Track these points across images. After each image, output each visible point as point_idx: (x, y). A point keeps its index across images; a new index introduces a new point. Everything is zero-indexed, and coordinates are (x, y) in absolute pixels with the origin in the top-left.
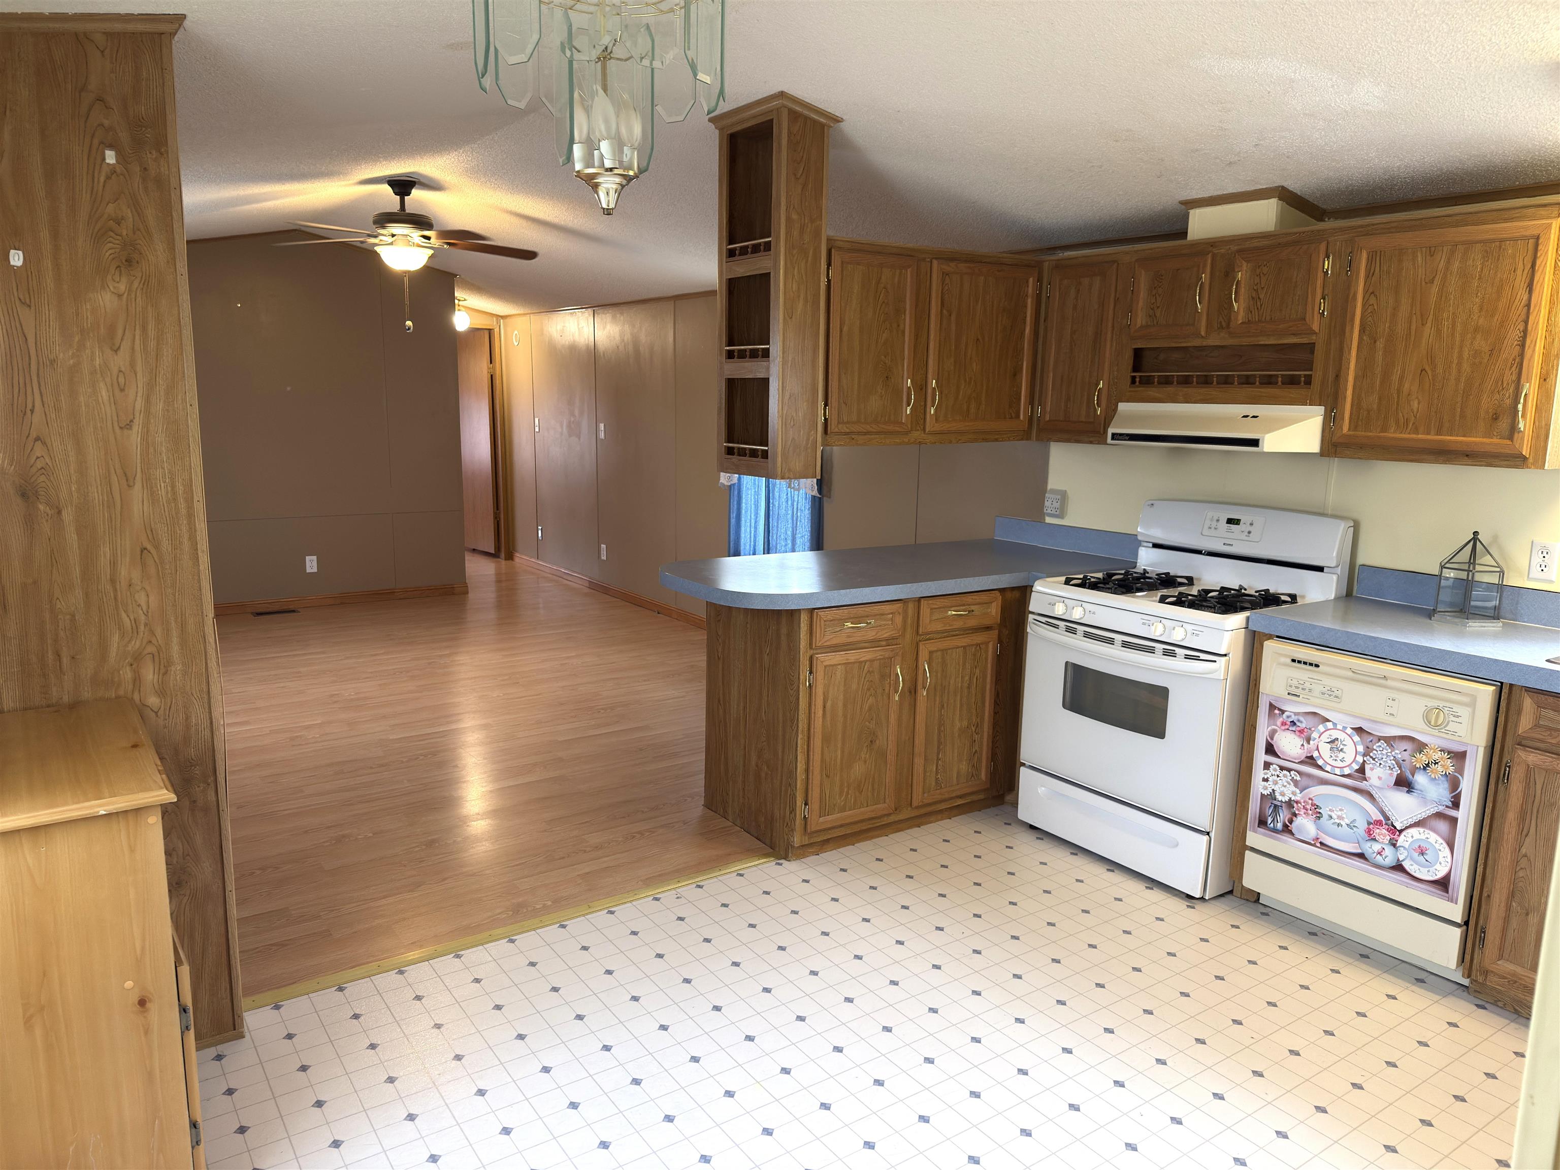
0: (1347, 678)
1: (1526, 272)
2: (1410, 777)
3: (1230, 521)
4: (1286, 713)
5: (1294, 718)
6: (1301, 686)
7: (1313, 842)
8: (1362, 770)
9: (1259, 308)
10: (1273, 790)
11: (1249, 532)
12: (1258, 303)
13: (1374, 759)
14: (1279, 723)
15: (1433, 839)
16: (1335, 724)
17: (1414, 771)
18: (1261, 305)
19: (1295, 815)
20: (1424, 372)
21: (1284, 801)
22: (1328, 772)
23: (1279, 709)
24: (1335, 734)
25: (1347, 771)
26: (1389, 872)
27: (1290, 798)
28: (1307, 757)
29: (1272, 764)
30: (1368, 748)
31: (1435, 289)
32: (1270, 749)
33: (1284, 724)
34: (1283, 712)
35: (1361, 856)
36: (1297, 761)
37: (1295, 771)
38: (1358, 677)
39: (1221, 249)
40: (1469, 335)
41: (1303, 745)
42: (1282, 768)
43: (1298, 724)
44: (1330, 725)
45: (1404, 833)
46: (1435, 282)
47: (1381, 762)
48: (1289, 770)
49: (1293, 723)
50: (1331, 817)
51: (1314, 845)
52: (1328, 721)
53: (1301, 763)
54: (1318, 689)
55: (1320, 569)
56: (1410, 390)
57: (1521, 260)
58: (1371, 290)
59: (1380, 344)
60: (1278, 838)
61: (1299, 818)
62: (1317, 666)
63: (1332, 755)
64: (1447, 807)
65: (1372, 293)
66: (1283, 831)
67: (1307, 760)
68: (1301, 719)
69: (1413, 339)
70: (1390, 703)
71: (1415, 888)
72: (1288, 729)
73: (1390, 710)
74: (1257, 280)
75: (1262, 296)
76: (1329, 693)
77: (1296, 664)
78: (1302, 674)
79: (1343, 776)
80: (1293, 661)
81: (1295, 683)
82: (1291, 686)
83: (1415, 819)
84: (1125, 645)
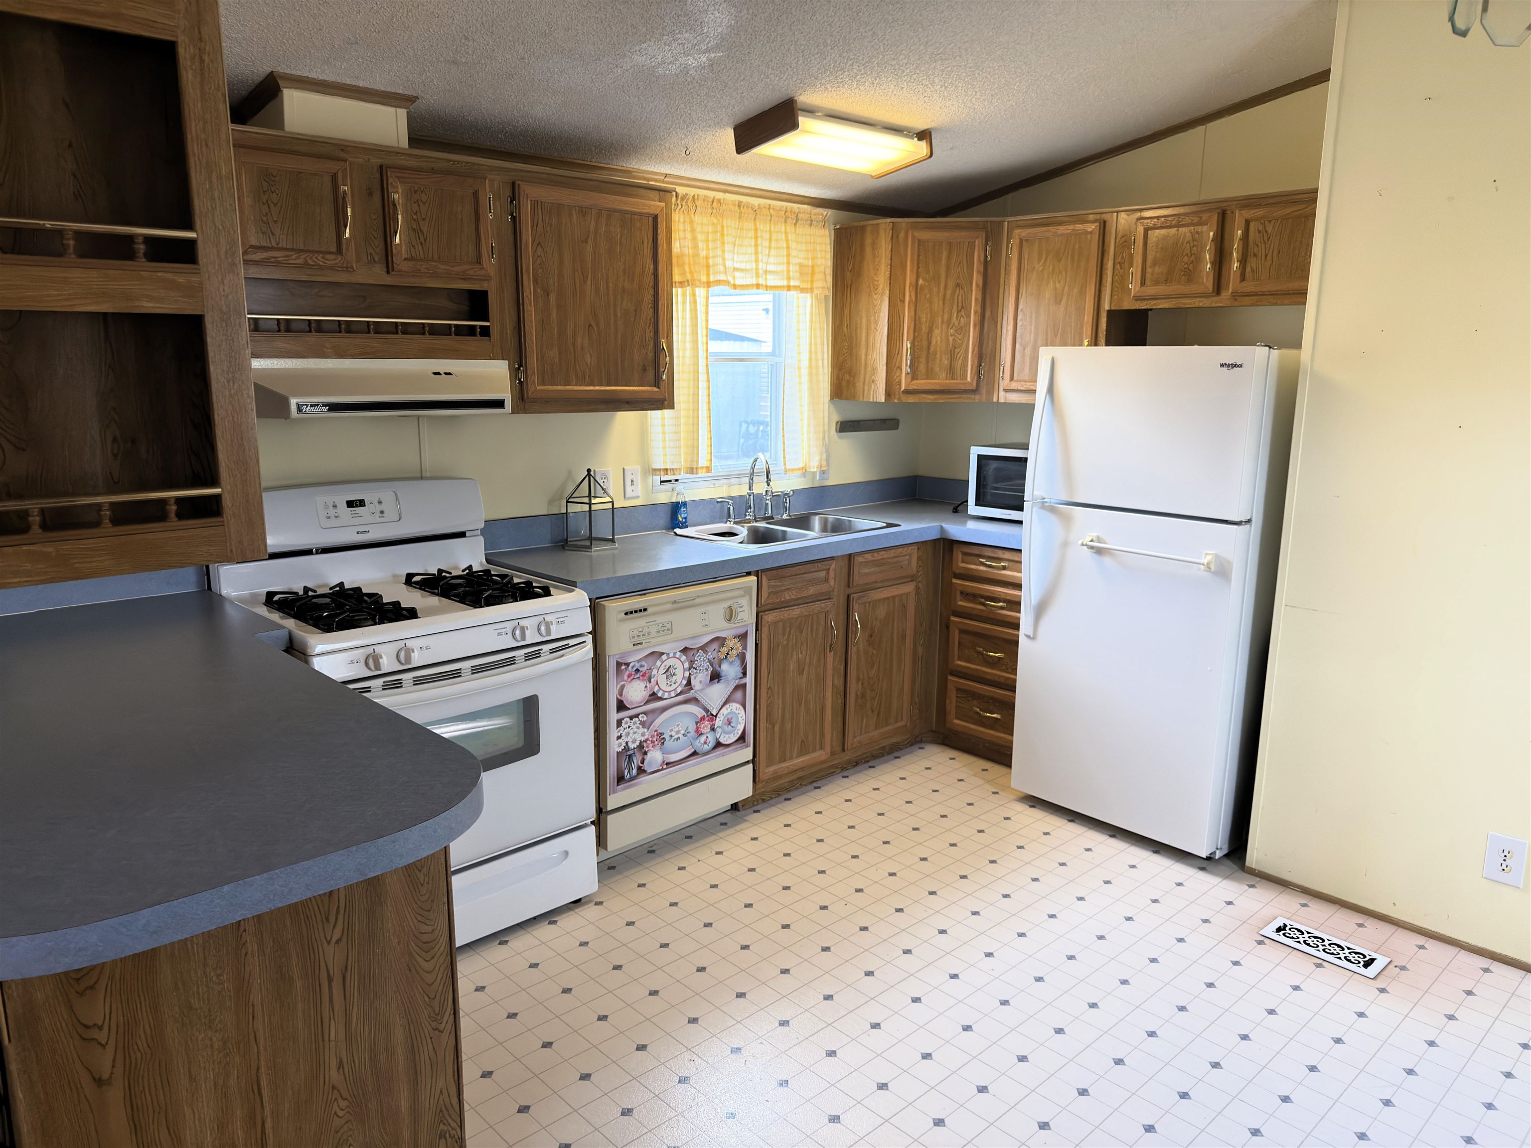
0: (670, 611)
1: (649, 245)
2: (719, 669)
3: (350, 504)
4: (631, 665)
5: (637, 666)
6: (641, 634)
7: (661, 768)
8: (689, 683)
9: (423, 243)
10: (627, 743)
11: (382, 512)
12: (422, 238)
13: (696, 669)
14: (626, 678)
15: (735, 707)
16: (668, 654)
17: (721, 662)
18: (425, 241)
19: (645, 753)
20: (590, 327)
21: (636, 747)
22: (666, 699)
23: (625, 664)
24: (669, 663)
25: (679, 690)
26: (714, 752)
27: (641, 741)
28: (650, 696)
29: (623, 719)
30: (691, 661)
31: (589, 248)
32: (621, 706)
33: (629, 676)
34: (628, 665)
35: (695, 754)
36: (642, 704)
37: (642, 713)
38: (678, 606)
39: (357, 158)
40: (619, 297)
41: (646, 686)
42: (631, 718)
43: (641, 669)
44: (664, 657)
45: (718, 716)
46: (589, 242)
47: (701, 668)
48: (637, 716)
49: (637, 671)
50: (671, 736)
51: (663, 769)
52: (663, 654)
53: (647, 702)
54: (654, 630)
55: (462, 535)
56: (583, 344)
57: (646, 234)
58: (537, 242)
59: (553, 297)
60: (636, 783)
61: (649, 755)
62: (645, 610)
63: (668, 682)
64: (741, 678)
65: (538, 245)
66: (638, 774)
67: (651, 698)
68: (643, 663)
69: (578, 295)
70: (704, 616)
71: (730, 752)
72: (634, 679)
73: (704, 623)
74: (415, 207)
75: (425, 229)
76: (663, 629)
77: (629, 616)
78: (639, 622)
79: (677, 695)
80: (626, 614)
81: (636, 632)
82: (634, 637)
83: (724, 700)
84: (476, 670)
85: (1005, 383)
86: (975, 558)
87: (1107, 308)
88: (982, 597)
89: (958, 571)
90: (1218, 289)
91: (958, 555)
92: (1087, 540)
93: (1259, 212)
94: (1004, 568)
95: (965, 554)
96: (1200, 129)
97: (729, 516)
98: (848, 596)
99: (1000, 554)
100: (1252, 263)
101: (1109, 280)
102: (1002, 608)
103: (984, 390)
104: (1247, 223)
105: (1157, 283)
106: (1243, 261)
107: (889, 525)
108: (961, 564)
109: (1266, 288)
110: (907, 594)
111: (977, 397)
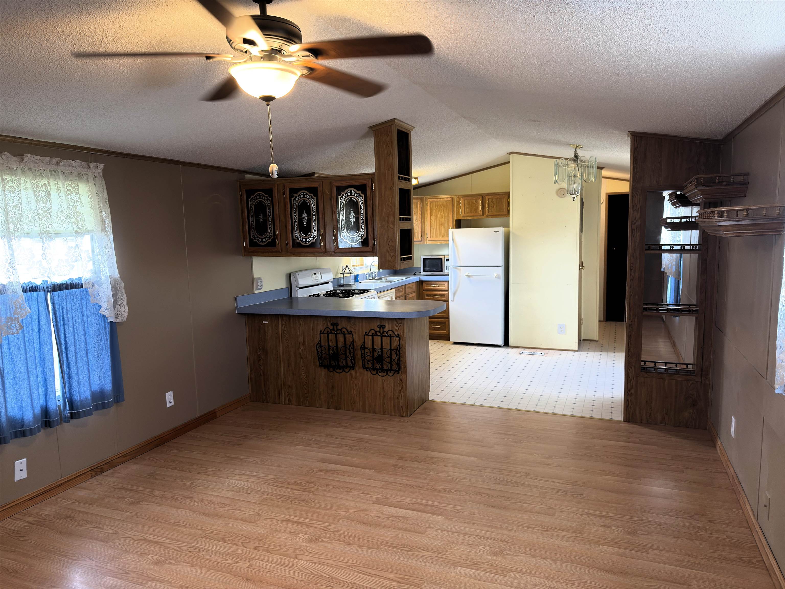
3: (314, 274)
11: (319, 276)
55: (329, 283)
85: (428, 239)
86: (430, 285)
87: (455, 219)
88: (433, 295)
89: (425, 289)
90: (483, 214)
91: (424, 285)
92: (467, 275)
93: (491, 197)
94: (438, 286)
95: (426, 284)
96: (470, 175)
97: (367, 278)
98: (405, 296)
99: (437, 283)
100: (491, 208)
101: (455, 212)
102: (439, 297)
103: (423, 241)
104: (489, 199)
105: (468, 213)
106: (489, 208)
107: (407, 278)
108: (425, 287)
109: (494, 214)
110: (414, 296)
111: (421, 243)
